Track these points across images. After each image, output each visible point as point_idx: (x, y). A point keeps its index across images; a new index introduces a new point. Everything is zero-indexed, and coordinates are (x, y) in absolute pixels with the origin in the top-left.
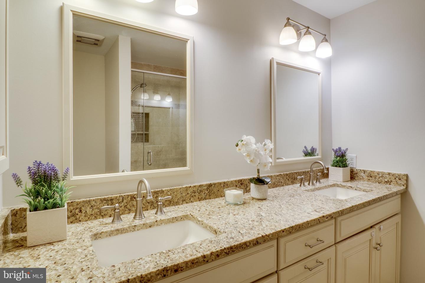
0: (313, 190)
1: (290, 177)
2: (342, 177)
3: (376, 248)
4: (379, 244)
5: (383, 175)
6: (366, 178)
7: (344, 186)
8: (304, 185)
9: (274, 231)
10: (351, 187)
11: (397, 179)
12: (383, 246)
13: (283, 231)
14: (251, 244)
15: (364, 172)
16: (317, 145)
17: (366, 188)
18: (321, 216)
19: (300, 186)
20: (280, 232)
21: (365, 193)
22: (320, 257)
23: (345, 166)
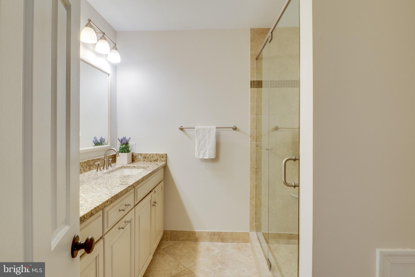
0: (108, 173)
1: (87, 164)
2: (127, 160)
3: (154, 205)
4: (155, 202)
5: (152, 156)
6: (142, 159)
7: (129, 167)
8: (100, 170)
9: (102, 203)
10: (135, 167)
11: (161, 157)
12: (157, 203)
13: (108, 202)
14: (88, 216)
15: (141, 155)
16: (106, 136)
17: (144, 166)
18: (128, 186)
19: (97, 171)
20: (105, 202)
21: (144, 169)
22: (127, 218)
23: (128, 151)
